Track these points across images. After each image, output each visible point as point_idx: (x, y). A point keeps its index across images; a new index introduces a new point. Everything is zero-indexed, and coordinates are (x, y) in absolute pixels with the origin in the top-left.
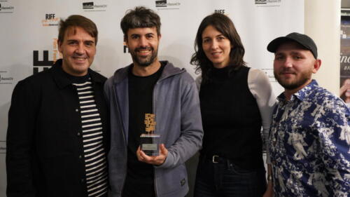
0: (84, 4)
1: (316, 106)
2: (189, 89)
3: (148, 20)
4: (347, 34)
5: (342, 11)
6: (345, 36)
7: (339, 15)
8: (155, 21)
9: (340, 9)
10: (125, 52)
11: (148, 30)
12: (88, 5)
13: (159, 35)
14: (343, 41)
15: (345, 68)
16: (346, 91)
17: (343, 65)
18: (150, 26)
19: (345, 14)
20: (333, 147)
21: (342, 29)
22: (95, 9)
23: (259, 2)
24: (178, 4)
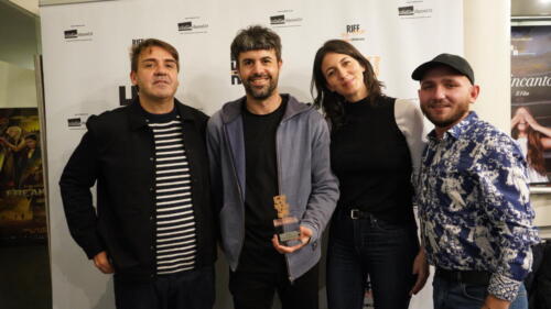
0: (180, 25)
1: (475, 145)
2: (320, 131)
3: (264, 41)
4: (519, 49)
5: (513, 20)
6: (516, 53)
7: (508, 25)
8: (273, 42)
9: (510, 18)
10: (233, 83)
11: (264, 53)
12: (185, 26)
13: (279, 59)
14: (513, 59)
15: (517, 94)
16: (518, 124)
17: (514, 90)
18: (267, 48)
19: (516, 24)
20: (498, 194)
21: (512, 43)
22: (194, 30)
23: (403, 12)
24: (300, 20)
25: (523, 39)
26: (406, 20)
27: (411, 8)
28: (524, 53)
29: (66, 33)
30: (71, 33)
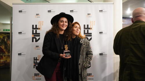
0: (48, 11)
22: (52, 12)
23: (100, 11)
24: (77, 12)
25: (124, 20)
26: (101, 13)
27: (102, 11)
28: (125, 23)
29: (19, 11)
30: (20, 11)
